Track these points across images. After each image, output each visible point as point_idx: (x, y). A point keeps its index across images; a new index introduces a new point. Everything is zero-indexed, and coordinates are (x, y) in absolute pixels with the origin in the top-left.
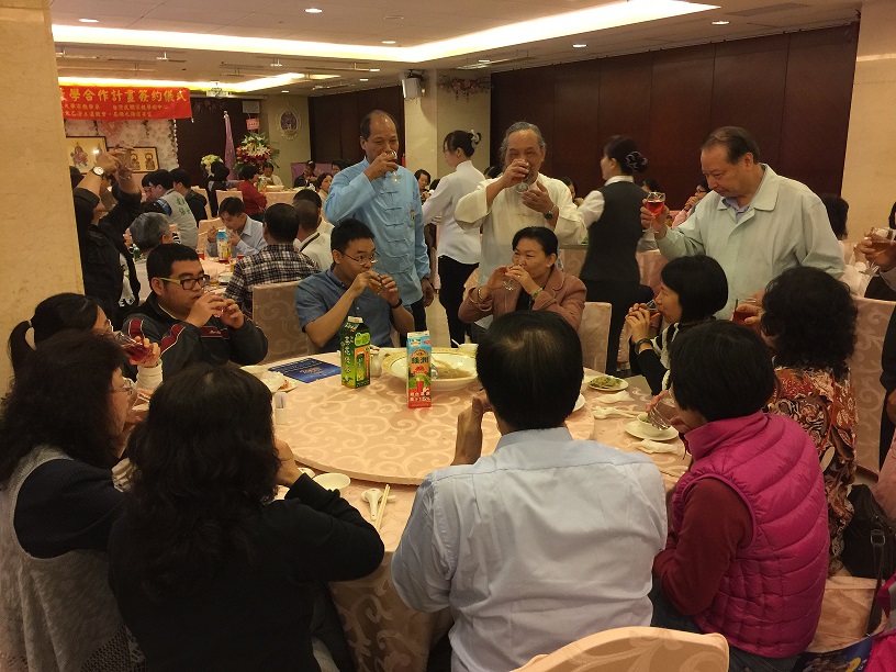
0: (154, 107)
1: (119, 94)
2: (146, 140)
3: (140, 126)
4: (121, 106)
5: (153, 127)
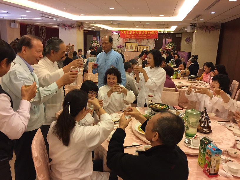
1: (141, 32)
4: (140, 35)
5: (149, 41)
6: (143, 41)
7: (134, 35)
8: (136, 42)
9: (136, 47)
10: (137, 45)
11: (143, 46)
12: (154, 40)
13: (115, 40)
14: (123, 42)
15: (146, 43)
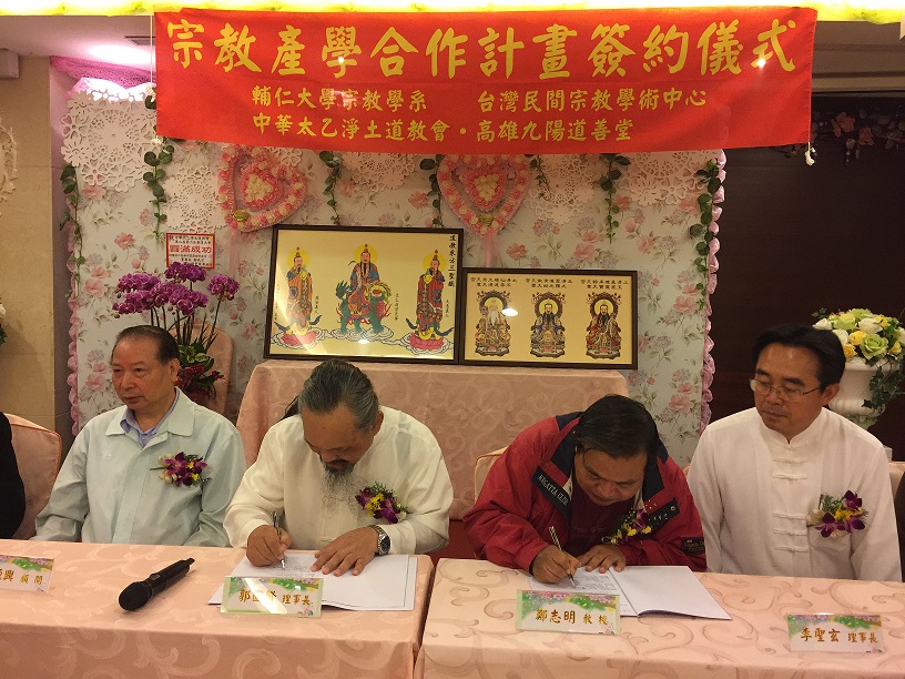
0: (649, 99)
1: (511, 46)
2: (604, 246)
3: (589, 195)
4: (510, 97)
5: (634, 198)
6: (535, 207)
7: (395, 99)
8: (424, 217)
9: (429, 292)
10: (448, 269)
11: (543, 277)
12: (697, 190)
13: (110, 194)
14: (235, 227)
15: (583, 232)
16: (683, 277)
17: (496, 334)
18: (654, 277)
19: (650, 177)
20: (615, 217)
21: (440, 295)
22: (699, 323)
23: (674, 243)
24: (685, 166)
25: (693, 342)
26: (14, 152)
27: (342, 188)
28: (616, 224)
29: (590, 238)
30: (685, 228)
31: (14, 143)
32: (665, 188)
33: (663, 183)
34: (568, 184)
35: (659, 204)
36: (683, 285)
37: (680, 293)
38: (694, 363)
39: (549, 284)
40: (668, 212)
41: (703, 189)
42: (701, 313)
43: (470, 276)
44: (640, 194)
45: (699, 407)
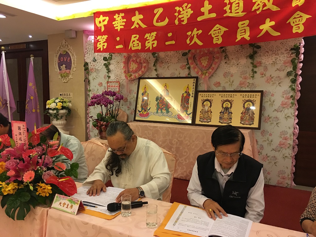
2: (251, 81)
3: (245, 62)
5: (263, 61)
6: (224, 68)
8: (184, 73)
9: (185, 99)
10: (192, 91)
11: (226, 94)
12: (291, 57)
13: (97, 70)
14: (127, 79)
15: (242, 76)
16: (285, 92)
17: (207, 115)
18: (272, 93)
19: (270, 53)
20: (255, 70)
21: (189, 100)
22: (292, 112)
23: (280, 79)
24: (286, 47)
25: (289, 119)
26: (75, 59)
27: (159, 64)
28: (256, 72)
29: (245, 78)
30: (285, 73)
31: (75, 57)
32: (276, 57)
33: (276, 55)
34: (237, 58)
35: (274, 63)
36: (284, 96)
37: (283, 99)
38: (290, 128)
39: (228, 96)
40: (278, 66)
41: (294, 56)
42: (293, 107)
43: (199, 93)
44: (266, 60)
45: (292, 146)
